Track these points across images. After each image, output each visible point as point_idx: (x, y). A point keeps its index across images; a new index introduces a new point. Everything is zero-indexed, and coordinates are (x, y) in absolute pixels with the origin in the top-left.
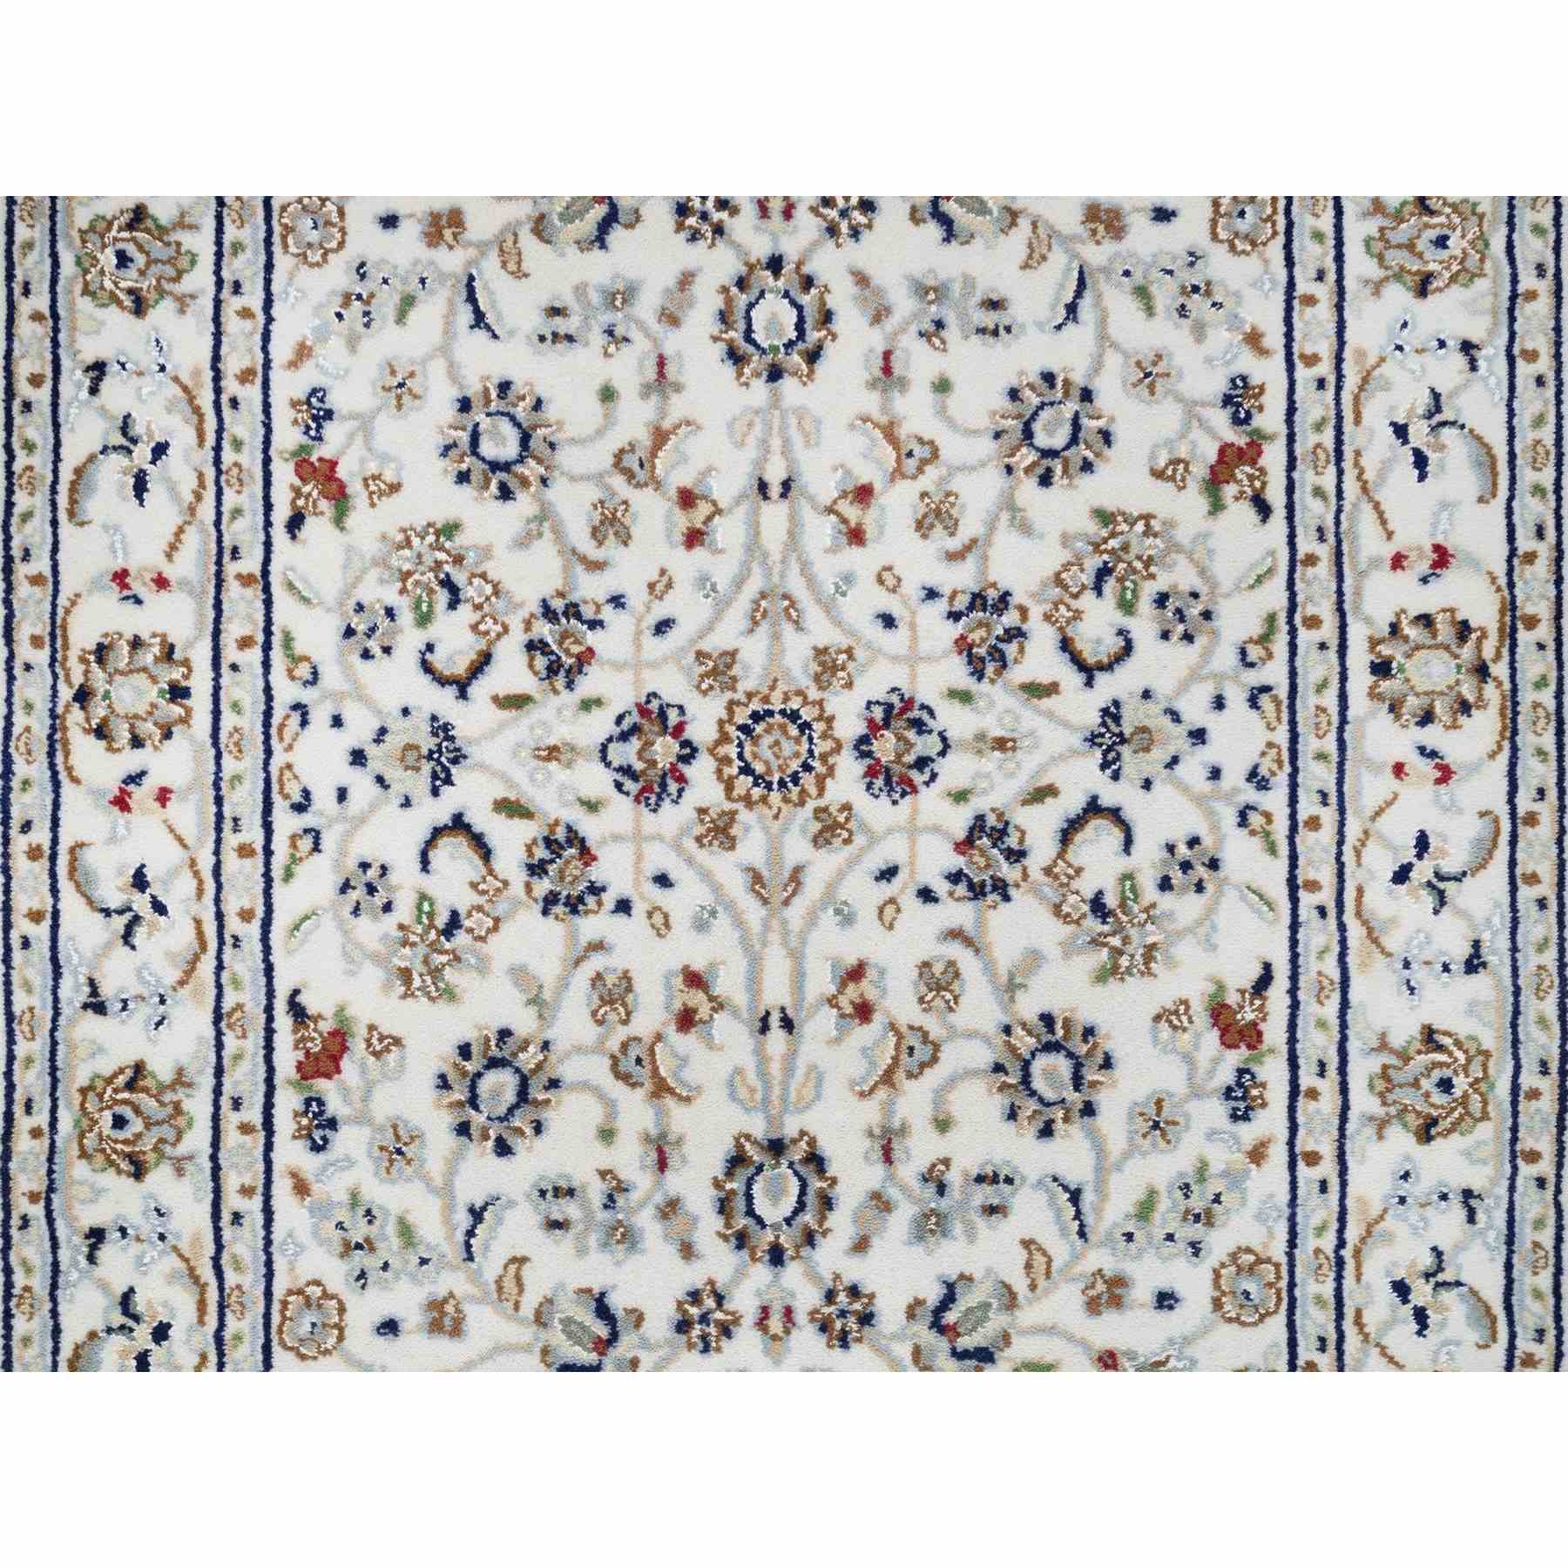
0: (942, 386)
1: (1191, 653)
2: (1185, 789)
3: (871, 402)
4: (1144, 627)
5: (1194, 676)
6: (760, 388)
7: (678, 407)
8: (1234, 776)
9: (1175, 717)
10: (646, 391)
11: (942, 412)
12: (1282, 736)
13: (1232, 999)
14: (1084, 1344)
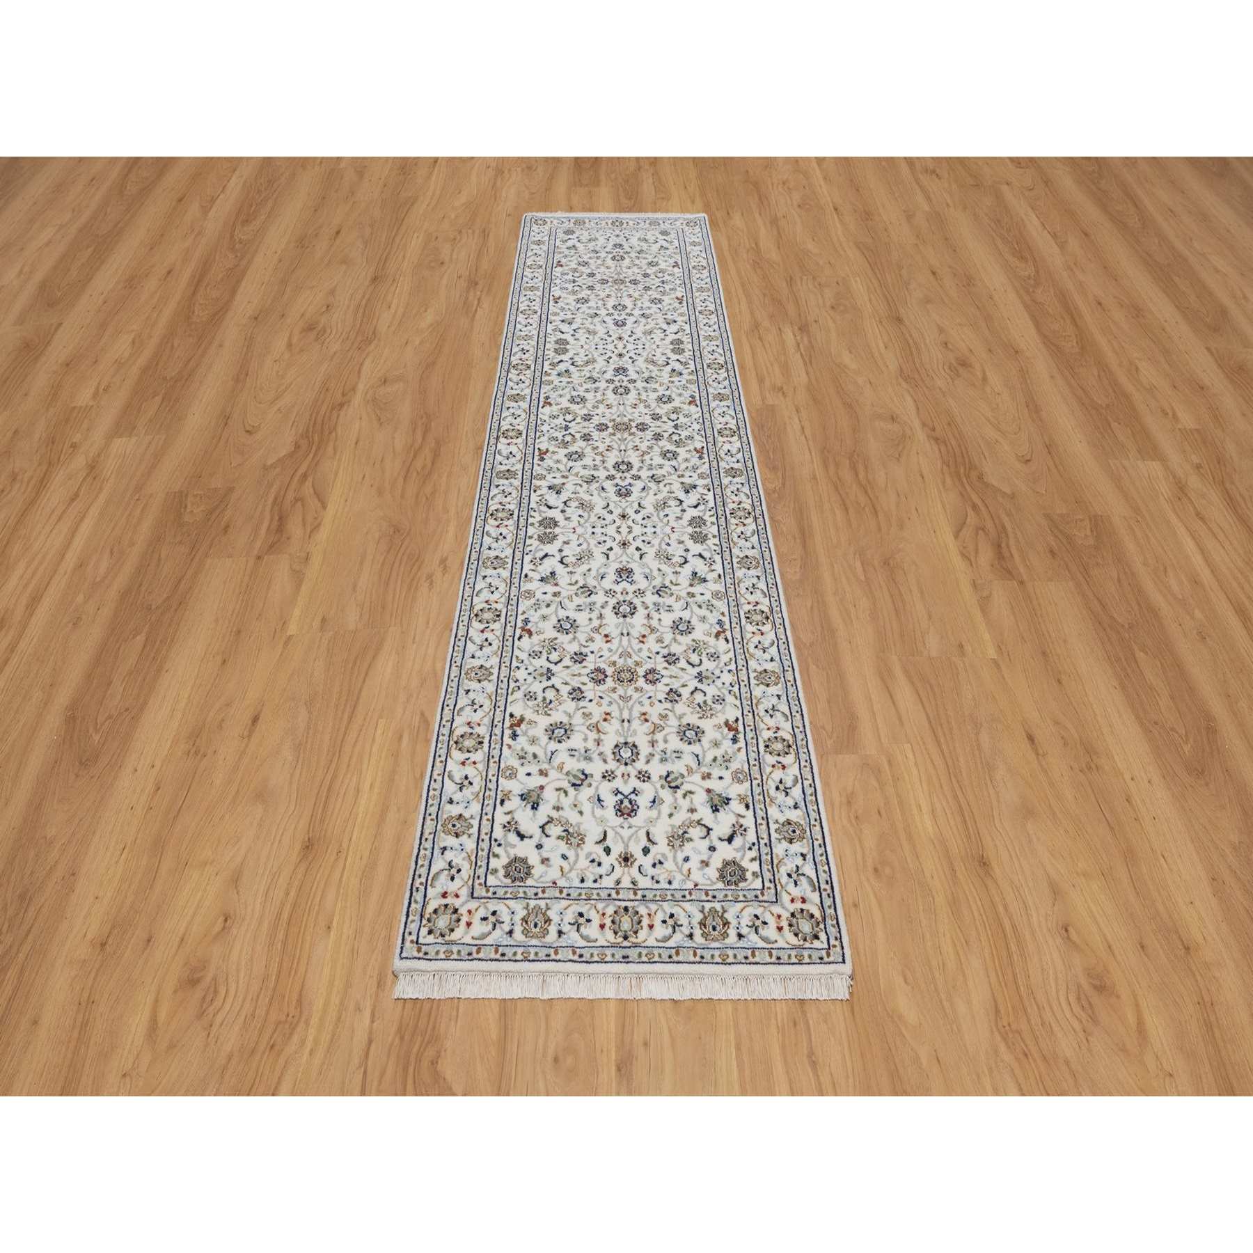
0: (660, 620)
1: (716, 663)
2: (716, 686)
3: (645, 621)
4: (704, 659)
5: (717, 667)
6: (622, 619)
7: (604, 622)
8: (727, 684)
9: (713, 674)
10: (598, 618)
11: (660, 624)
12: (736, 678)
13: (730, 723)
14: (701, 787)
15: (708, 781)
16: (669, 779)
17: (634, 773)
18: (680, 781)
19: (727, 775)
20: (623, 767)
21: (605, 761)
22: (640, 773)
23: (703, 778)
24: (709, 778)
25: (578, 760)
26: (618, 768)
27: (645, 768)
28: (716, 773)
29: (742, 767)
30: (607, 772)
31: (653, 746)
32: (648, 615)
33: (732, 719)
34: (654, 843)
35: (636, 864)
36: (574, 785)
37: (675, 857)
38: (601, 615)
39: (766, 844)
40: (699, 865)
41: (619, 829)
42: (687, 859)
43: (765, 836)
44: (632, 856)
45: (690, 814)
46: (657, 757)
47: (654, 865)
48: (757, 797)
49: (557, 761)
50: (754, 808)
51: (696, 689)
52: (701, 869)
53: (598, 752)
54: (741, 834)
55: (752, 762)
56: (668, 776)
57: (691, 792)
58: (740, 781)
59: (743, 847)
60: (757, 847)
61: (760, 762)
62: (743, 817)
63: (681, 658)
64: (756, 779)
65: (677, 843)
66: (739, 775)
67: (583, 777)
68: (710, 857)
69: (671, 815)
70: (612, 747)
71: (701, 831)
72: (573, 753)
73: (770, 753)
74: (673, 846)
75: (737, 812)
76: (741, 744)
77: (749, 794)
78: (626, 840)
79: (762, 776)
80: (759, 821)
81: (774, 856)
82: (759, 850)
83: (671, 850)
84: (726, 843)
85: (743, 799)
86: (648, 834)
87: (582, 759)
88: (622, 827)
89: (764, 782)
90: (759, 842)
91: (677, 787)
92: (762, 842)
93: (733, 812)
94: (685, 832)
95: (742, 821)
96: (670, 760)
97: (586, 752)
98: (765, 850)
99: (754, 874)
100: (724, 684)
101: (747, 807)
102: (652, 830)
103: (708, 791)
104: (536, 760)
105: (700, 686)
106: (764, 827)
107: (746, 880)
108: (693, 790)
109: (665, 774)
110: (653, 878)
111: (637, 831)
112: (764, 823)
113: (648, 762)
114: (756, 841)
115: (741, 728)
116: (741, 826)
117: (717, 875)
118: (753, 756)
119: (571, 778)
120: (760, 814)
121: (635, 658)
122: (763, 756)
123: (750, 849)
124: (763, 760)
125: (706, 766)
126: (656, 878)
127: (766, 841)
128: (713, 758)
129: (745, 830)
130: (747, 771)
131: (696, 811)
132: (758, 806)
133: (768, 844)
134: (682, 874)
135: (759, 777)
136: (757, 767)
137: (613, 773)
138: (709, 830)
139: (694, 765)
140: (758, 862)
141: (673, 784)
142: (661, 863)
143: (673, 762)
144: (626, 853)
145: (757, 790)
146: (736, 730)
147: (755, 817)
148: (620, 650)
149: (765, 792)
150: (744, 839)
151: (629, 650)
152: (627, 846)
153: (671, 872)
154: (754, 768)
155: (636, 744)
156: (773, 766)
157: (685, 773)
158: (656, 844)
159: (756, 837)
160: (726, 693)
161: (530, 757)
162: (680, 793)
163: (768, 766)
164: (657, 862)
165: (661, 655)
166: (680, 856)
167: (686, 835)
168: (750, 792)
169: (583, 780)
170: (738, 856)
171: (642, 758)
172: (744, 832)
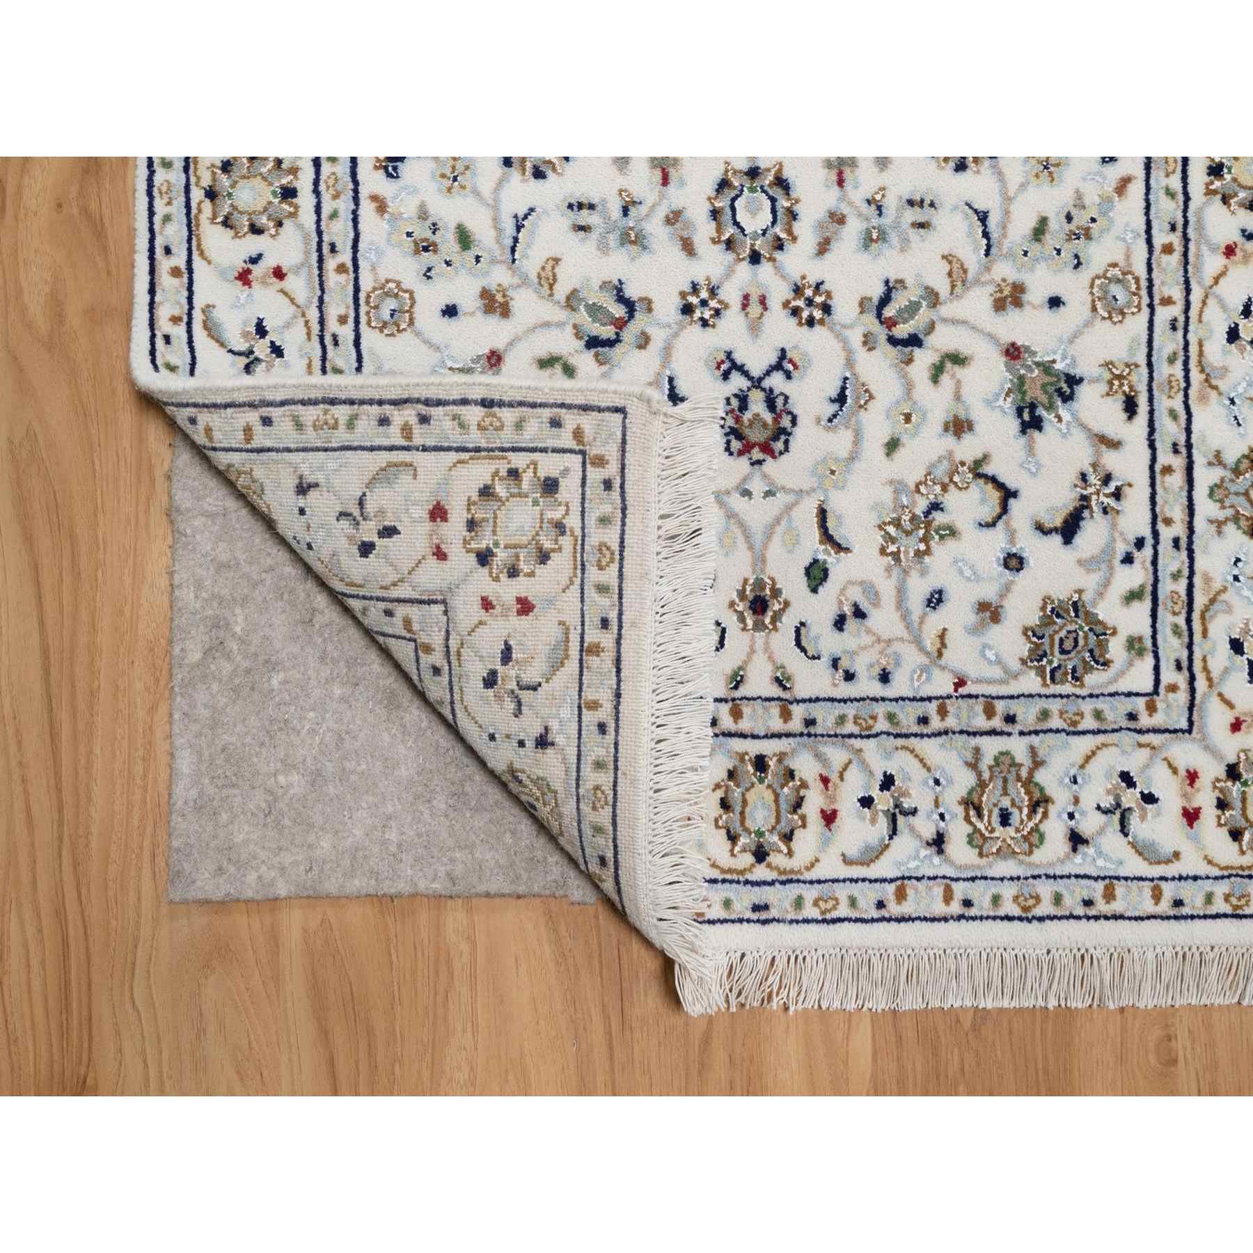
15: (1013, 314)
16: (889, 312)
17: (779, 292)
18: (924, 314)
19: (1075, 288)
20: (744, 268)
21: (688, 247)
22: (798, 291)
23: (999, 305)
24: (1018, 303)
25: (603, 248)
26: (730, 272)
27: (815, 271)
28: (1040, 284)
29: (1128, 257)
30: (695, 288)
31: (840, 182)
34: (839, 548)
35: (788, 622)
36: (593, 343)
37: (901, 592)
39: (1176, 542)
40: (972, 618)
41: (737, 502)
42: (936, 600)
43: (1177, 513)
44: (776, 593)
45: (949, 441)
46: (854, 228)
47: (840, 623)
48: (1164, 370)
49: (532, 259)
50: (1151, 412)
52: (976, 630)
53: (662, 212)
54: (1105, 511)
55: (1160, 239)
56: (885, 300)
57: (958, 359)
58: (1116, 313)
59: (1108, 550)
60: (1148, 551)
61: (1186, 239)
62: (1114, 445)
64: (1167, 301)
65: (910, 545)
66: (1116, 290)
67: (619, 311)
68: (1007, 589)
69: (892, 446)
70: (710, 190)
71: (983, 501)
72: (585, 217)
73: (1225, 200)
74: (896, 556)
75: (1097, 428)
77: (1142, 359)
78: (758, 538)
79: (1188, 290)
80: (1165, 457)
81: (1197, 580)
82: (1154, 562)
83: (888, 570)
84: (1057, 539)
85: (1120, 377)
86: (822, 514)
87: (613, 239)
88: (747, 493)
89: (1193, 313)
90: (1155, 534)
91: (914, 341)
92: (1166, 534)
93: (1083, 426)
94: (936, 506)
95: (1111, 460)
96: (894, 238)
97: (625, 211)
98: (1172, 561)
99: (1134, 644)
101: (1130, 407)
102: (838, 503)
103: (1013, 352)
104: (469, 256)
106: (1176, 480)
107: (1106, 664)
108: (965, 351)
109: (877, 291)
110: (835, 663)
111: (789, 508)
112: (1178, 462)
113: (823, 248)
114: (1146, 532)
116: (1107, 479)
117: (1024, 649)
118: (1166, 209)
119: (583, 317)
120: (1170, 430)
122: (1199, 213)
123: (1128, 559)
124: (1200, 227)
125: (1010, 255)
126: (844, 663)
127: (1179, 529)
128: (1032, 223)
129: (1117, 495)
130: (1141, 271)
131: (970, 427)
132: (1164, 403)
133: (1183, 543)
134: (922, 649)
135: (1177, 293)
136: (1176, 257)
137: (713, 292)
138: (1008, 494)
139: (972, 256)
140: (1147, 604)
141: (902, 331)
142: (859, 614)
143: (905, 244)
144: (759, 584)
145: (1167, 343)
147: (1152, 446)
149: (1193, 350)
150: (1114, 526)
152: (760, 560)
153: (889, 642)
154: (1165, 258)
155: (786, 174)
156: (1230, 251)
157: (942, 287)
158: (847, 550)
159: (1148, 516)
161: (448, 242)
162: (924, 359)
163: (1214, 249)
164: (848, 610)
166: (919, 589)
167: (939, 518)
168: (1145, 350)
169: (620, 324)
170: (1090, 582)
171: (806, 230)
172: (1111, 502)
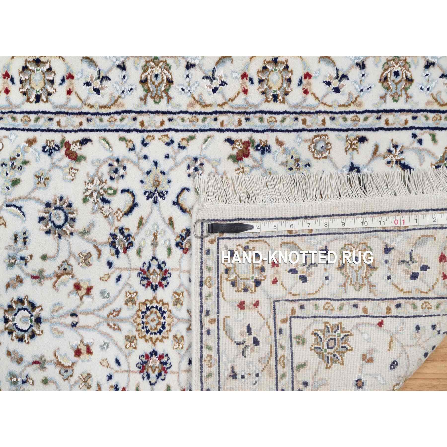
19: (318, 166)
29: (306, 141)
32: (34, 277)
33: (228, 150)
38: (35, 362)
39: (414, 118)
43: (403, 117)
48: (349, 124)
50: (365, 129)
51: (176, 203)
54: (402, 152)
55: (300, 125)
58: (327, 147)
60: (417, 132)
61: (301, 113)
62: (377, 148)
63: (119, 225)
64: (324, 122)
66: (318, 148)
73: (287, 94)
75: (370, 156)
76: (270, 138)
77: (344, 134)
79: (320, 112)
80: (382, 124)
81: (429, 108)
82: (421, 129)
85: (351, 145)
89: (328, 109)
90: (411, 128)
92: (411, 123)
93: (369, 162)
95: (383, 150)
98: (421, 121)
100: (167, 157)
101: (363, 140)
105: (171, 197)
106: (391, 117)
112: (384, 116)
114: (410, 132)
115: (245, 137)
116: (390, 151)
118: (289, 123)
120: (372, 121)
121: (119, 303)
122: (291, 106)
123: (420, 141)
124: (297, 106)
127: (409, 116)
129: (396, 146)
130: (312, 134)
132: (362, 124)
133: (414, 114)
135: (321, 117)
136: (308, 118)
140: (437, 132)
145: (339, 123)
146: (247, 144)
147: (377, 129)
148: (104, 328)
149: (342, 109)
150: (408, 148)
151: (105, 313)
154: (308, 123)
156: (306, 92)
159: (404, 132)
160: (183, 153)
163: (305, 100)
165: (113, 259)
168: (341, 133)
170: (428, 160)
172: (398, 149)
